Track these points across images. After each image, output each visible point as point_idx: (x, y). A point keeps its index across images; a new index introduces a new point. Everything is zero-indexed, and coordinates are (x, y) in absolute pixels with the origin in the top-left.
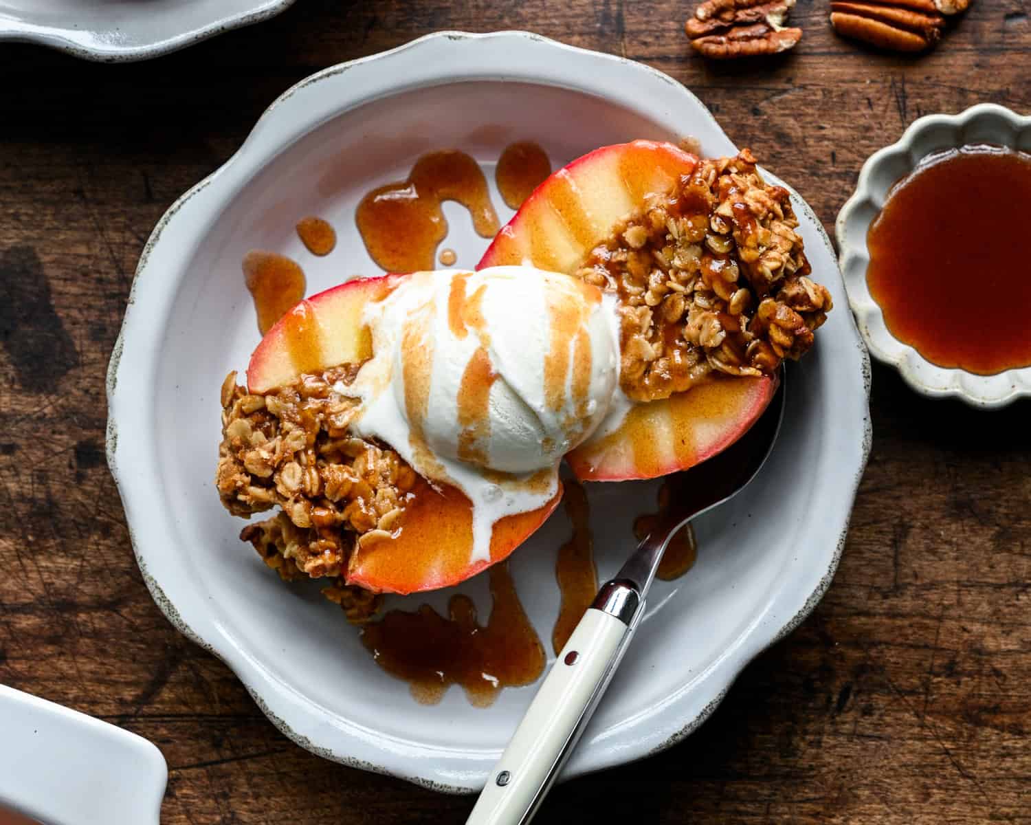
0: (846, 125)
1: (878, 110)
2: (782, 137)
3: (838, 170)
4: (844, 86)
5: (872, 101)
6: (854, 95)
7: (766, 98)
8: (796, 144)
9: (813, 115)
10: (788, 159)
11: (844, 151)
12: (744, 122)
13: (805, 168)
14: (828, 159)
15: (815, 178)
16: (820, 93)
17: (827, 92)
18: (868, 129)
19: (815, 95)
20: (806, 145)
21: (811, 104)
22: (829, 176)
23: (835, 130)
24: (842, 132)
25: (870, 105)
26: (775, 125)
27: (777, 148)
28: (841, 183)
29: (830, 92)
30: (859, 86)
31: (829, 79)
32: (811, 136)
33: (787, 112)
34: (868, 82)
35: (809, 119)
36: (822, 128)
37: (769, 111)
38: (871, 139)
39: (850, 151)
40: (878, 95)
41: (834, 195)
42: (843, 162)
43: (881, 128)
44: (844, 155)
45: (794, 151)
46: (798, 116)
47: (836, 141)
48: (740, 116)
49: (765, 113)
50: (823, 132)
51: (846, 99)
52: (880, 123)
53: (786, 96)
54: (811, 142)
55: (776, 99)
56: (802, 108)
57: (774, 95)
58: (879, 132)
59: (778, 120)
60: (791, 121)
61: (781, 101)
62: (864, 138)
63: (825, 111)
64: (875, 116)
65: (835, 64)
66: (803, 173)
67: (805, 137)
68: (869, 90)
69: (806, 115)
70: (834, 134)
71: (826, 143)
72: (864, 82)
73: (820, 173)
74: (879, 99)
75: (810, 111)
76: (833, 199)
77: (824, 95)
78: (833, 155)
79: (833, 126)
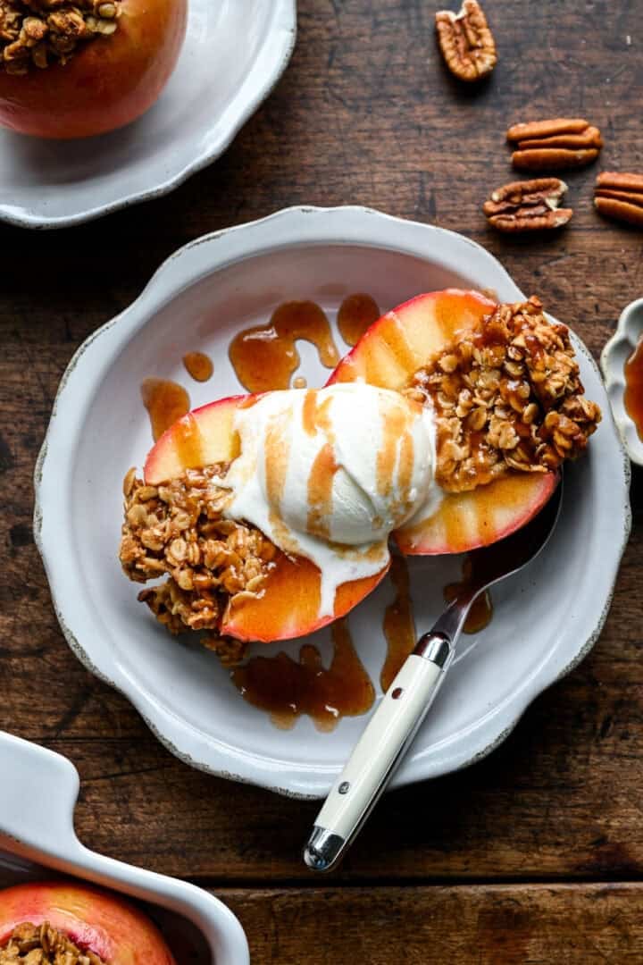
0: (607, 283)
1: (631, 272)
2: (557, 293)
3: (600, 318)
4: (606, 254)
5: (627, 265)
6: (613, 261)
7: (545, 263)
8: (569, 298)
9: (580, 276)
10: (562, 310)
11: (605, 304)
12: (528, 281)
13: (575, 316)
14: (593, 310)
15: (583, 325)
16: (586, 259)
17: (591, 259)
18: (623, 287)
19: (582, 260)
20: (576, 300)
21: (580, 267)
22: (594, 323)
23: (599, 288)
24: (603, 289)
25: (625, 268)
26: (552, 284)
27: (554, 301)
28: (602, 328)
29: (595, 258)
30: (617, 254)
31: (593, 248)
32: (579, 293)
33: (561, 273)
34: (623, 251)
35: (578, 279)
36: (587, 286)
37: (547, 273)
38: (625, 294)
39: (610, 304)
40: (630, 261)
41: (597, 338)
42: (604, 312)
43: (633, 286)
44: (604, 307)
45: (566, 303)
46: (570, 277)
47: (599, 296)
48: (525, 276)
49: (544, 275)
50: (589, 289)
51: (606, 264)
52: (633, 283)
53: (561, 262)
54: (579, 296)
55: (553, 264)
56: (573, 270)
57: (551, 261)
58: (632, 290)
59: (554, 280)
60: (564, 281)
61: (556, 266)
62: (621, 294)
63: (589, 273)
64: (628, 277)
65: (598, 237)
66: (573, 321)
67: (574, 294)
68: (625, 257)
69: (575, 276)
70: (597, 291)
71: (592, 297)
72: (619, 251)
73: (587, 320)
74: (633, 264)
75: (578, 273)
76: (596, 340)
77: (590, 261)
78: (596, 307)
79: (597, 285)
